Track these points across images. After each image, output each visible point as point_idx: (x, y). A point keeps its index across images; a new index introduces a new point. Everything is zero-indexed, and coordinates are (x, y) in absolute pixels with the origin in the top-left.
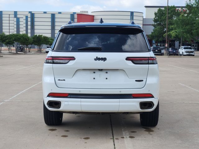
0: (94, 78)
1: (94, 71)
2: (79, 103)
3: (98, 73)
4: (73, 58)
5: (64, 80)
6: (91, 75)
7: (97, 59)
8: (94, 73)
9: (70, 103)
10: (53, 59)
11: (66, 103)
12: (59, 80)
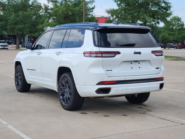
0: (132, 68)
1: (131, 62)
2: (125, 88)
3: (134, 64)
4: (119, 53)
5: (112, 70)
6: (129, 66)
7: (135, 53)
8: (131, 63)
9: (119, 88)
10: (102, 54)
11: (116, 89)
12: (108, 70)
